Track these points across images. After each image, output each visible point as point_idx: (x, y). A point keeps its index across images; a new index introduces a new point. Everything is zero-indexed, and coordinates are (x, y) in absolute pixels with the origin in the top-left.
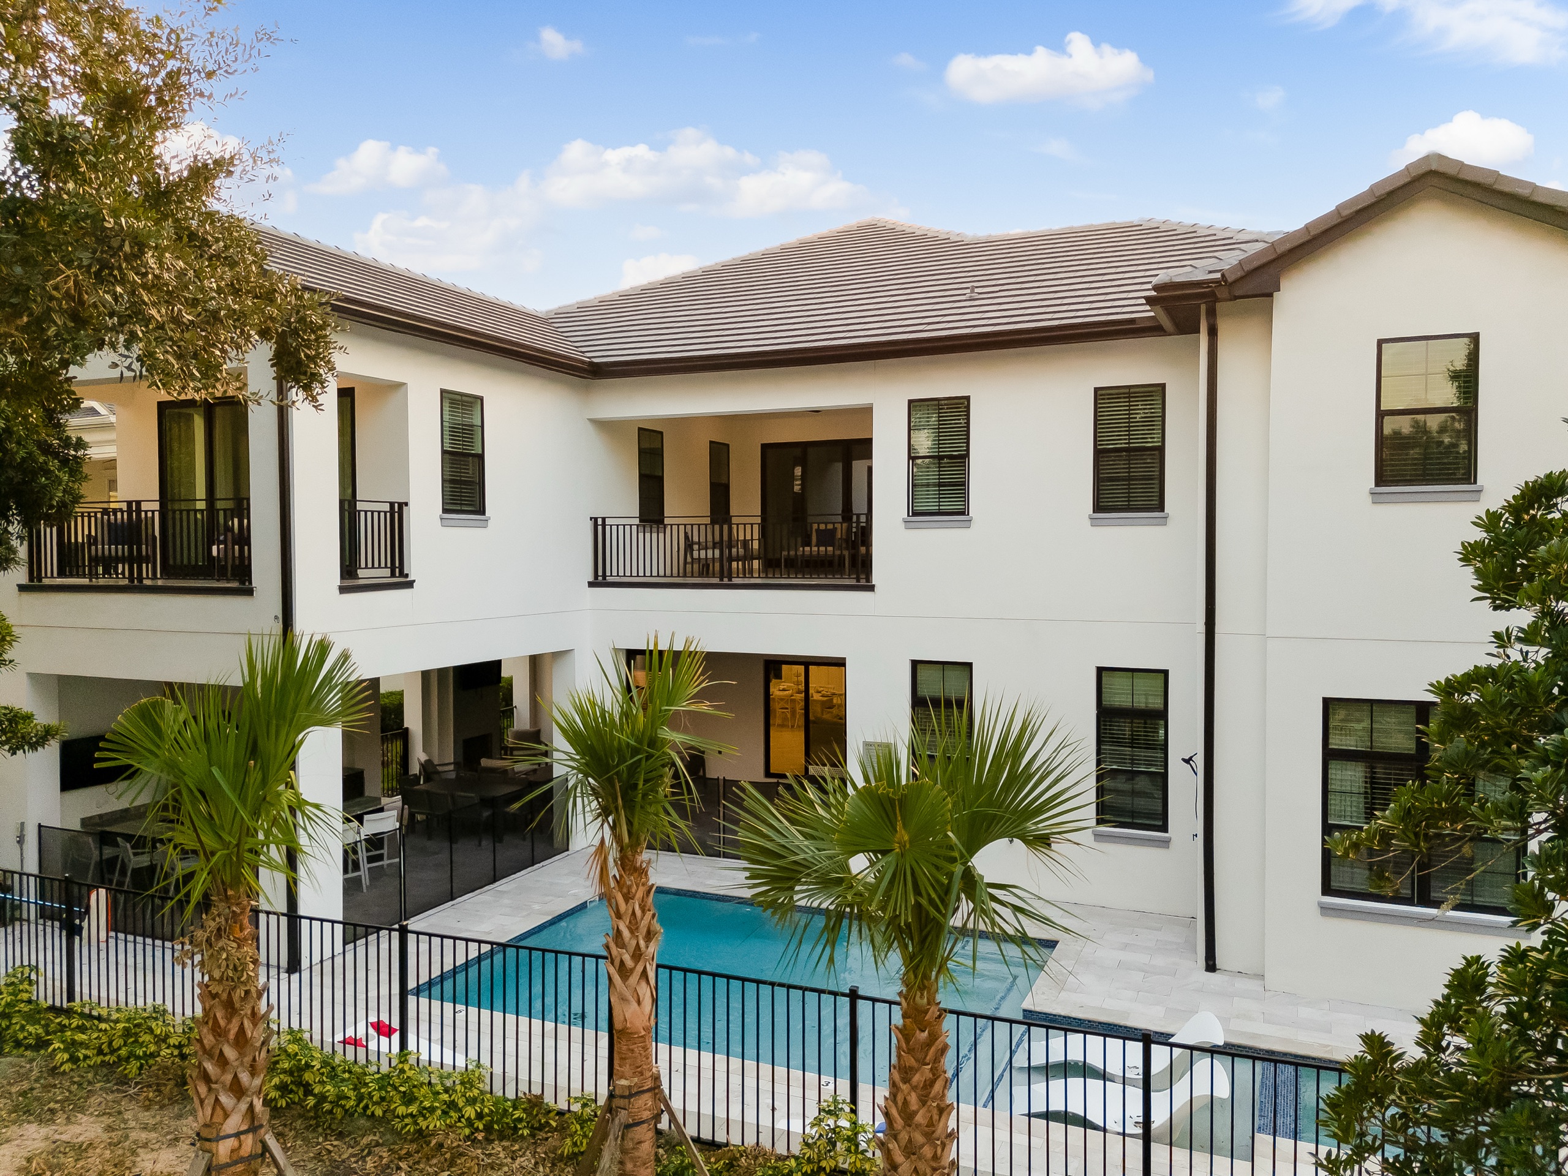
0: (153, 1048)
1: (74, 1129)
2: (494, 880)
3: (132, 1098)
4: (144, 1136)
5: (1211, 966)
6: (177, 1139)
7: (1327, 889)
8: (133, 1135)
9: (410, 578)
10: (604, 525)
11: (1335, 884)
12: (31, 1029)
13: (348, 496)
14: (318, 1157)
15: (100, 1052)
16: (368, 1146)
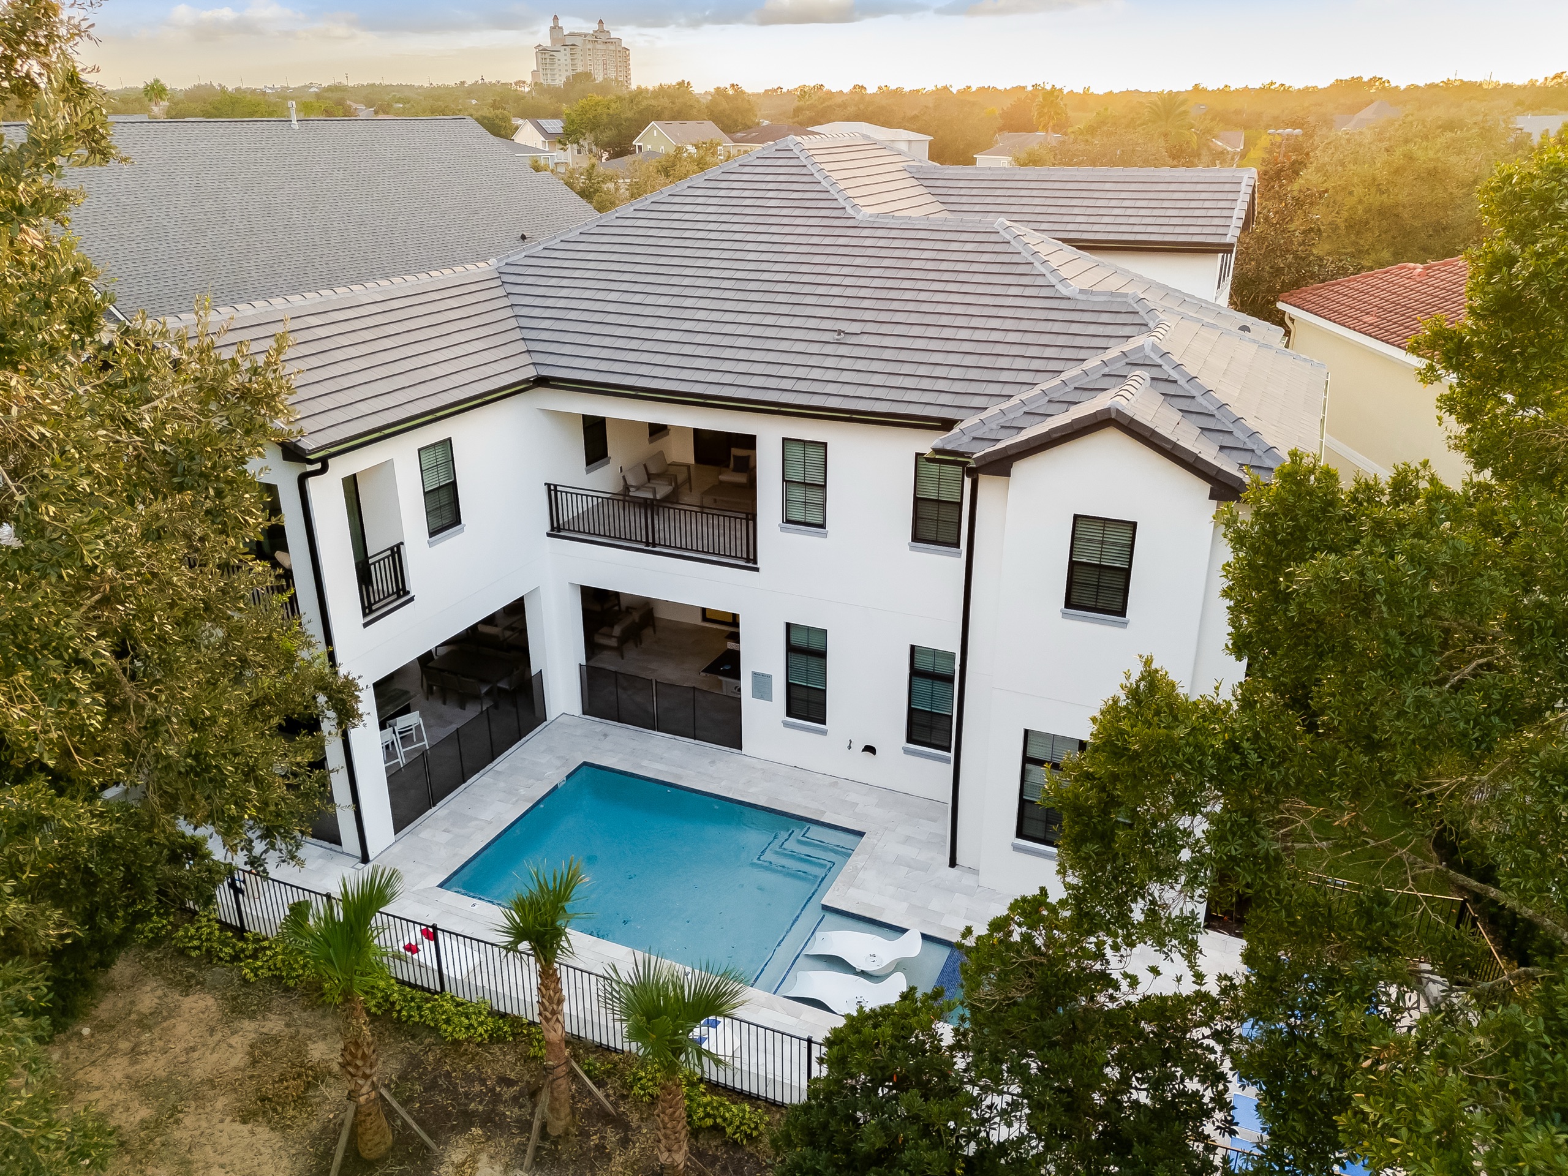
0: (301, 972)
1: (270, 1025)
2: (493, 759)
3: (294, 1002)
4: (308, 1031)
5: (953, 863)
6: (326, 1035)
7: (1020, 834)
8: (303, 1030)
9: (412, 594)
10: (556, 491)
11: (1026, 832)
12: (226, 950)
13: (363, 556)
14: (403, 1051)
15: (270, 969)
16: (429, 1045)
